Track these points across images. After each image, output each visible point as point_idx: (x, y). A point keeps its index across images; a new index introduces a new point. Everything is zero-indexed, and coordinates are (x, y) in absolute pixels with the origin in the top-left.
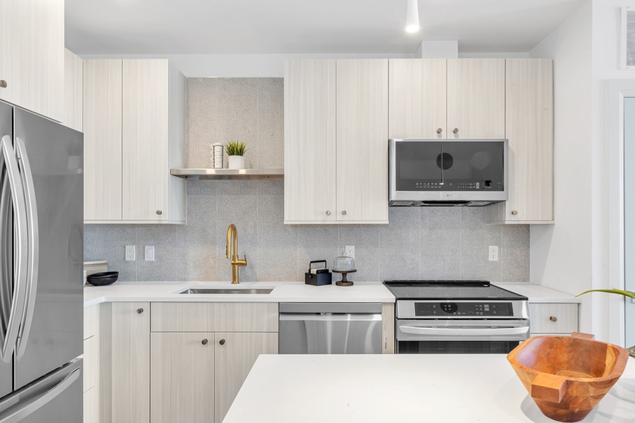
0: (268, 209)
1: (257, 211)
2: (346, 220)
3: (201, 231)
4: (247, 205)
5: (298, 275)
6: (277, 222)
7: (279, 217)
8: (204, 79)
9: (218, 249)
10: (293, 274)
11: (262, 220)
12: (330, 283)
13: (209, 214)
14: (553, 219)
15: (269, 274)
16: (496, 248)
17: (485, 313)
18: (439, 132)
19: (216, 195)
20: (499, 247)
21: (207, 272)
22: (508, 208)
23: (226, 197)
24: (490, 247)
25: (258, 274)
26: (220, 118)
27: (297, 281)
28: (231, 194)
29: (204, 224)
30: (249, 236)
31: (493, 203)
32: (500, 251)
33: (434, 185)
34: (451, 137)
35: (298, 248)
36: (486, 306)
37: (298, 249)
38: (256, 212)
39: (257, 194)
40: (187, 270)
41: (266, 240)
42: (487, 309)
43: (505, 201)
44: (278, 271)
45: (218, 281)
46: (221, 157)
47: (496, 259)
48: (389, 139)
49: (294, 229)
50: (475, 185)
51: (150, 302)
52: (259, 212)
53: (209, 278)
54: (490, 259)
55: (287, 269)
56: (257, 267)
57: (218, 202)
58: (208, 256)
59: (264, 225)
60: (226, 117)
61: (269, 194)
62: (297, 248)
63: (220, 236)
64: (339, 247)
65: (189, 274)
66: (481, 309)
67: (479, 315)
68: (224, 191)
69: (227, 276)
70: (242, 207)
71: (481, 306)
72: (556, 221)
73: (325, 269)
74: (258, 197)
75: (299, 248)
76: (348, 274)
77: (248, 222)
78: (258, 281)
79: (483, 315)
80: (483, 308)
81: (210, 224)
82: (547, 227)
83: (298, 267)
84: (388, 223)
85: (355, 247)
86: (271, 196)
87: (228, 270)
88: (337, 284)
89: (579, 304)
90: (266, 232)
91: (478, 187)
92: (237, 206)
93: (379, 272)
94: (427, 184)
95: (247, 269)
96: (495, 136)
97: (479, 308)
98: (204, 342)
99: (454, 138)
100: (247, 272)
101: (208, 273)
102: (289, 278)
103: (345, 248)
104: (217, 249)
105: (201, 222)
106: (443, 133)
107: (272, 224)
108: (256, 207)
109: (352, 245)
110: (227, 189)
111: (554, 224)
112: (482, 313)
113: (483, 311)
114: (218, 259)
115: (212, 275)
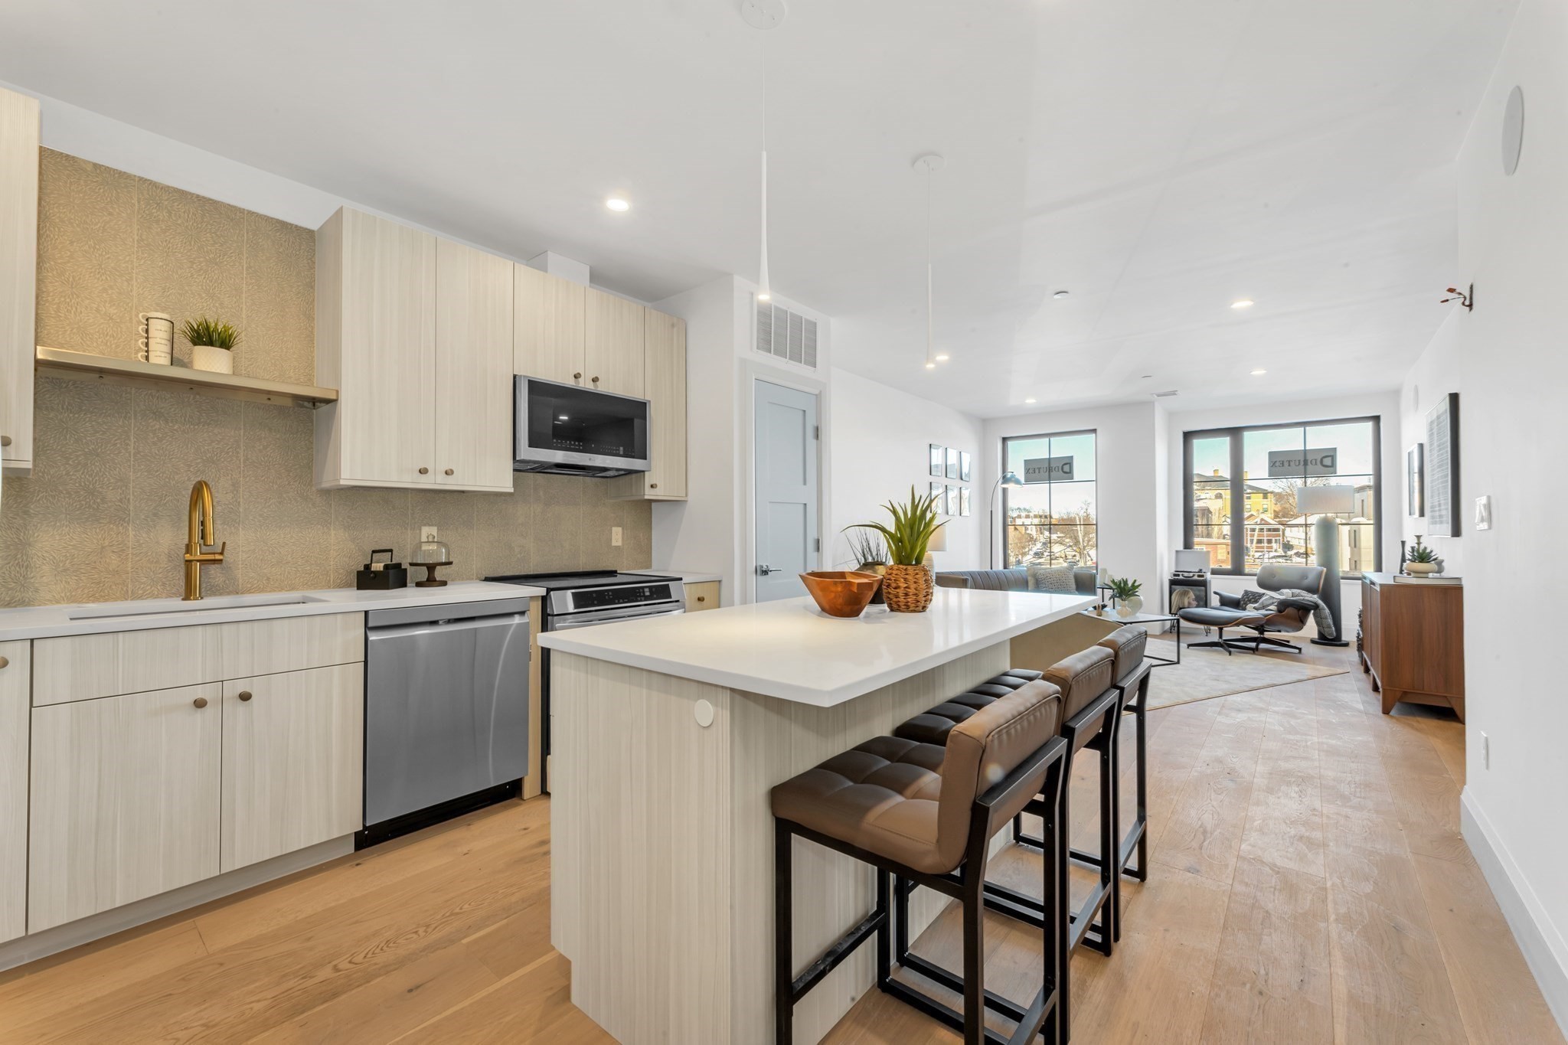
0: (266, 458)
1: (240, 460)
2: (451, 484)
3: (82, 493)
4: (217, 446)
5: (332, 576)
6: (287, 483)
7: (291, 474)
8: (95, 165)
9: (134, 533)
10: (321, 577)
11: (253, 478)
12: (404, 584)
13: (108, 457)
14: (686, 496)
15: (268, 579)
16: (620, 529)
17: (647, 598)
18: (577, 376)
19: (130, 418)
20: (623, 529)
21: (99, 583)
22: (649, 479)
23: (157, 427)
24: (613, 528)
25: (240, 581)
26: (143, 261)
27: (329, 587)
28: (172, 422)
29: (91, 479)
30: (220, 508)
31: (629, 472)
32: (623, 533)
33: (574, 444)
34: (589, 386)
35: (332, 530)
36: (647, 590)
37: (333, 532)
38: (238, 462)
39: (242, 427)
40: (32, 580)
41: (261, 515)
42: (648, 594)
43: (643, 471)
44: (289, 573)
45: (132, 600)
46: (169, 344)
47: (619, 543)
48: (515, 373)
49: (325, 498)
50: (619, 450)
51: (32, 640)
52: (244, 462)
53: (103, 594)
54: (614, 543)
55: (308, 568)
56: (240, 566)
57: (134, 433)
58: (103, 548)
59: (256, 488)
60: (161, 264)
61: (270, 430)
62: (330, 530)
63: (138, 505)
64: (411, 530)
65: (37, 590)
66: (642, 594)
67: (641, 601)
68: (154, 413)
69: (159, 588)
70: (203, 450)
71: (641, 590)
72: (689, 498)
73: (390, 563)
74: (244, 435)
75: (334, 530)
76: (438, 567)
77: (216, 480)
78: (242, 593)
79: (645, 600)
80: (644, 592)
81: (109, 480)
82: (676, 503)
83: (332, 563)
84: (512, 490)
85: (438, 529)
86: (274, 434)
87: (160, 576)
88: (419, 584)
89: (720, 581)
90: (262, 501)
91: (621, 453)
92: (190, 445)
93: (474, 566)
94: (566, 442)
95: (213, 572)
96: (635, 394)
97: (639, 592)
98: (200, 704)
99: (593, 388)
100: (214, 578)
101: (101, 585)
102: (312, 584)
103: (420, 530)
104: (131, 533)
105: (82, 474)
106: (581, 380)
107: (275, 487)
108: (238, 453)
109: (432, 525)
110: (163, 411)
111: (686, 501)
112: (643, 598)
113: (644, 596)
114: (133, 554)
115: (114, 587)
